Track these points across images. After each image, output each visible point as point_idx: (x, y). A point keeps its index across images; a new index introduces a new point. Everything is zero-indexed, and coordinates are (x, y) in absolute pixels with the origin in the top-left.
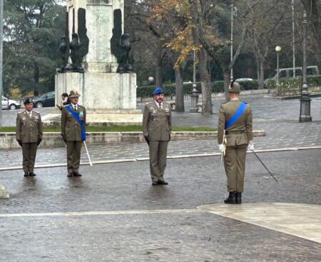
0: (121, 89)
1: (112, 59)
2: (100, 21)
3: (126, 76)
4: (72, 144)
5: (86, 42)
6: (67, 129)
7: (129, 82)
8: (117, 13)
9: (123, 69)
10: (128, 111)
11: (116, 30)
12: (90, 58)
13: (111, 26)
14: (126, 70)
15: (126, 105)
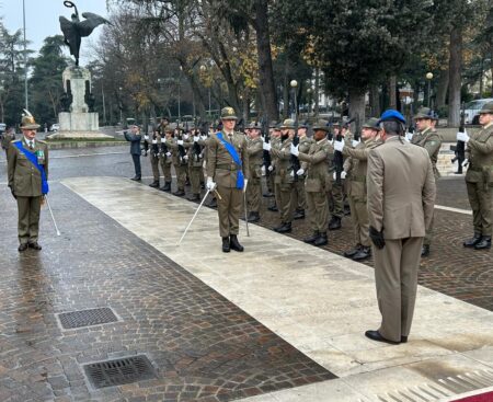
0: (90, 120)
1: (85, 106)
2: (78, 86)
3: (93, 114)
4: (26, 200)
5: (71, 96)
6: (17, 177)
7: (95, 117)
8: (87, 82)
9: (91, 110)
10: (94, 131)
11: (87, 91)
12: (74, 105)
13: (84, 89)
14: (93, 111)
15: (93, 129)
